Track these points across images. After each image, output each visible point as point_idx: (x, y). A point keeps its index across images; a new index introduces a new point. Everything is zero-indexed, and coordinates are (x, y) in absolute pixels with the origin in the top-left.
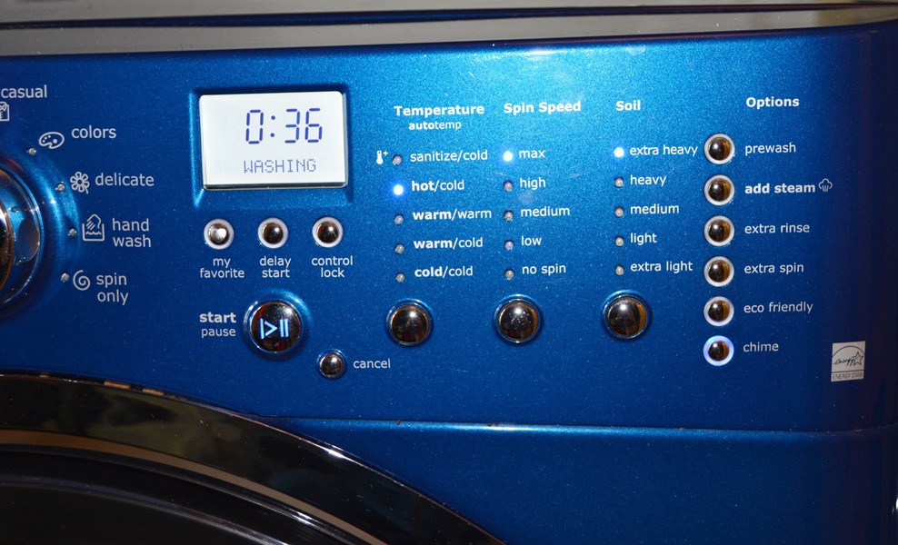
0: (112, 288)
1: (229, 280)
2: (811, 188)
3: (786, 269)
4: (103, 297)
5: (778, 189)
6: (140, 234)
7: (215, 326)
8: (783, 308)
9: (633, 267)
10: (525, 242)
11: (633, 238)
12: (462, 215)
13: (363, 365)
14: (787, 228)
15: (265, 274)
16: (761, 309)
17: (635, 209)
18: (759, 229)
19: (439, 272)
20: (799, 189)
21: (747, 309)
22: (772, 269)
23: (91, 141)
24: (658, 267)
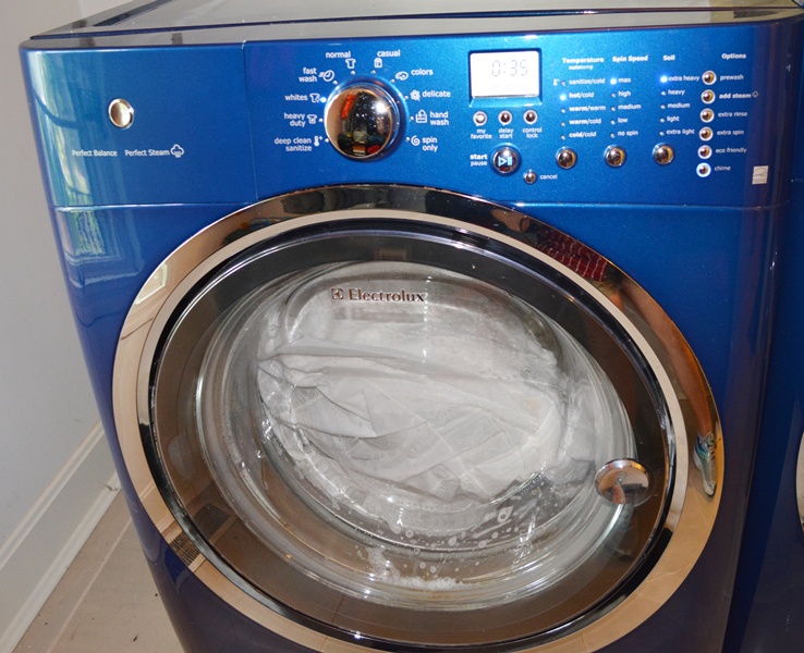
0: (430, 144)
1: (485, 140)
2: (749, 96)
3: (736, 133)
4: (425, 148)
5: (734, 96)
6: (443, 119)
7: (478, 161)
8: (733, 150)
9: (668, 132)
10: (620, 120)
11: (669, 119)
12: (592, 108)
13: (545, 177)
14: (737, 114)
15: (501, 136)
16: (723, 151)
17: (670, 105)
18: (725, 114)
19: (580, 135)
20: (744, 96)
21: (717, 151)
22: (729, 133)
23: (421, 76)
24: (679, 132)
